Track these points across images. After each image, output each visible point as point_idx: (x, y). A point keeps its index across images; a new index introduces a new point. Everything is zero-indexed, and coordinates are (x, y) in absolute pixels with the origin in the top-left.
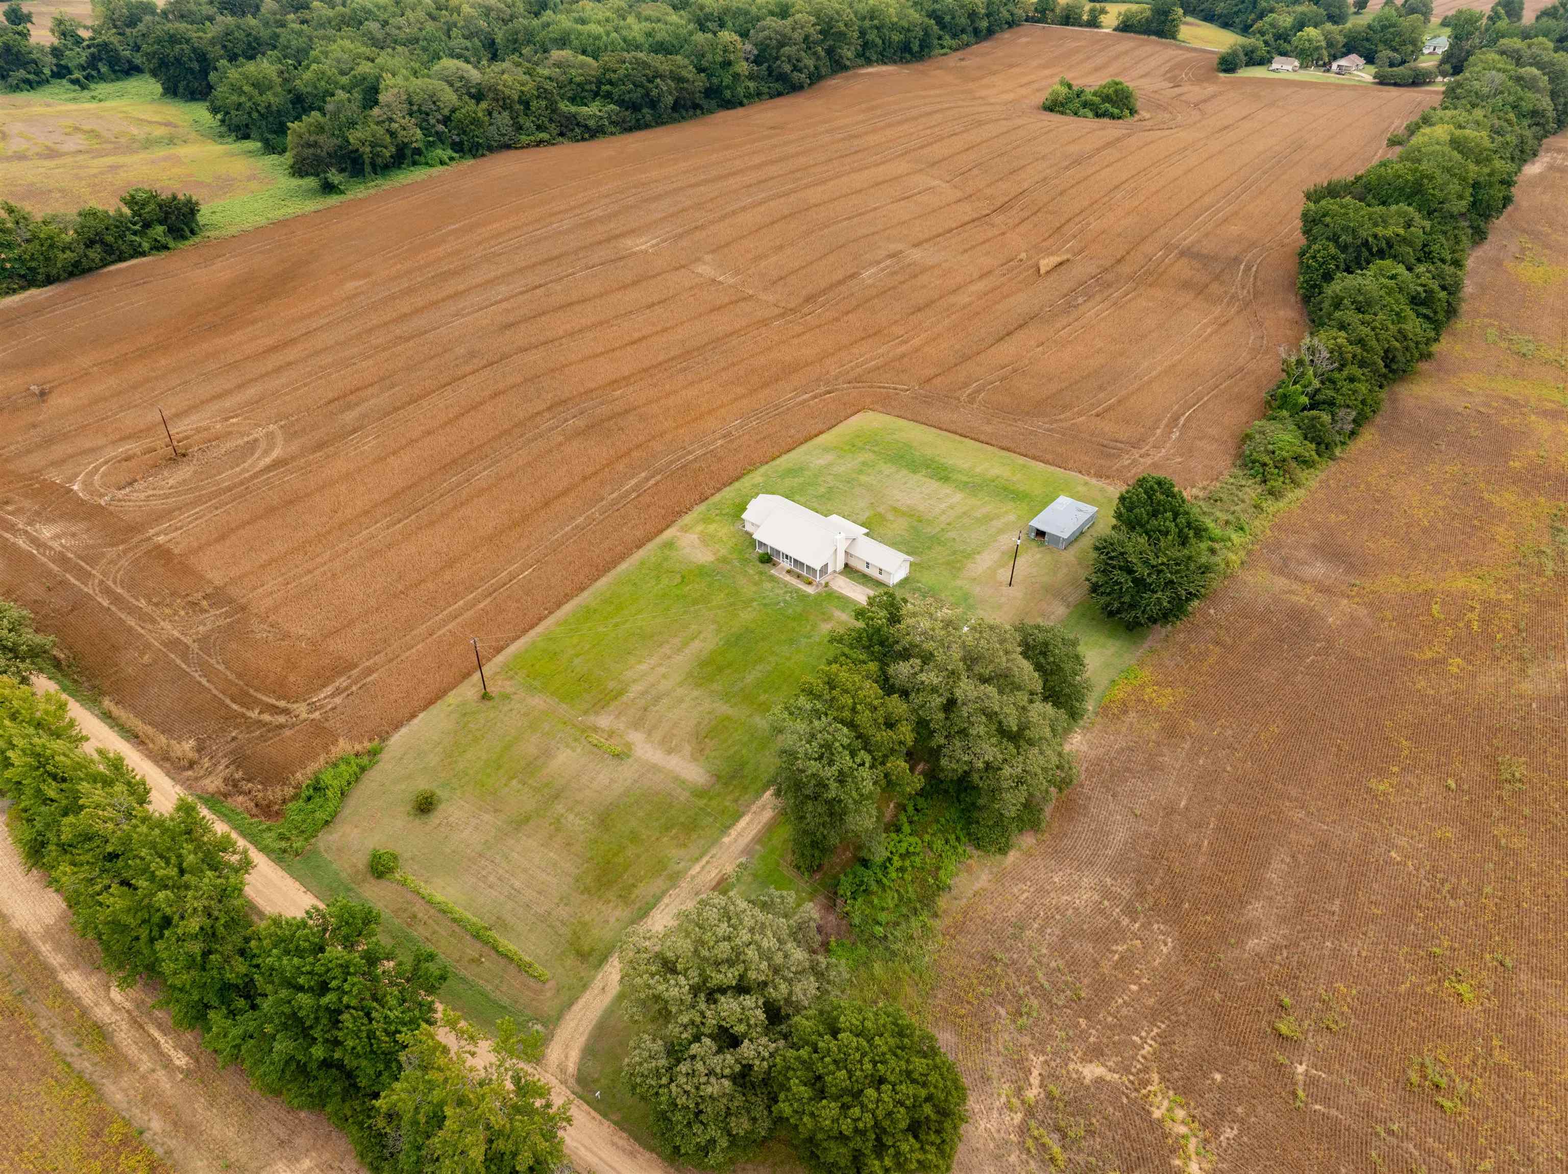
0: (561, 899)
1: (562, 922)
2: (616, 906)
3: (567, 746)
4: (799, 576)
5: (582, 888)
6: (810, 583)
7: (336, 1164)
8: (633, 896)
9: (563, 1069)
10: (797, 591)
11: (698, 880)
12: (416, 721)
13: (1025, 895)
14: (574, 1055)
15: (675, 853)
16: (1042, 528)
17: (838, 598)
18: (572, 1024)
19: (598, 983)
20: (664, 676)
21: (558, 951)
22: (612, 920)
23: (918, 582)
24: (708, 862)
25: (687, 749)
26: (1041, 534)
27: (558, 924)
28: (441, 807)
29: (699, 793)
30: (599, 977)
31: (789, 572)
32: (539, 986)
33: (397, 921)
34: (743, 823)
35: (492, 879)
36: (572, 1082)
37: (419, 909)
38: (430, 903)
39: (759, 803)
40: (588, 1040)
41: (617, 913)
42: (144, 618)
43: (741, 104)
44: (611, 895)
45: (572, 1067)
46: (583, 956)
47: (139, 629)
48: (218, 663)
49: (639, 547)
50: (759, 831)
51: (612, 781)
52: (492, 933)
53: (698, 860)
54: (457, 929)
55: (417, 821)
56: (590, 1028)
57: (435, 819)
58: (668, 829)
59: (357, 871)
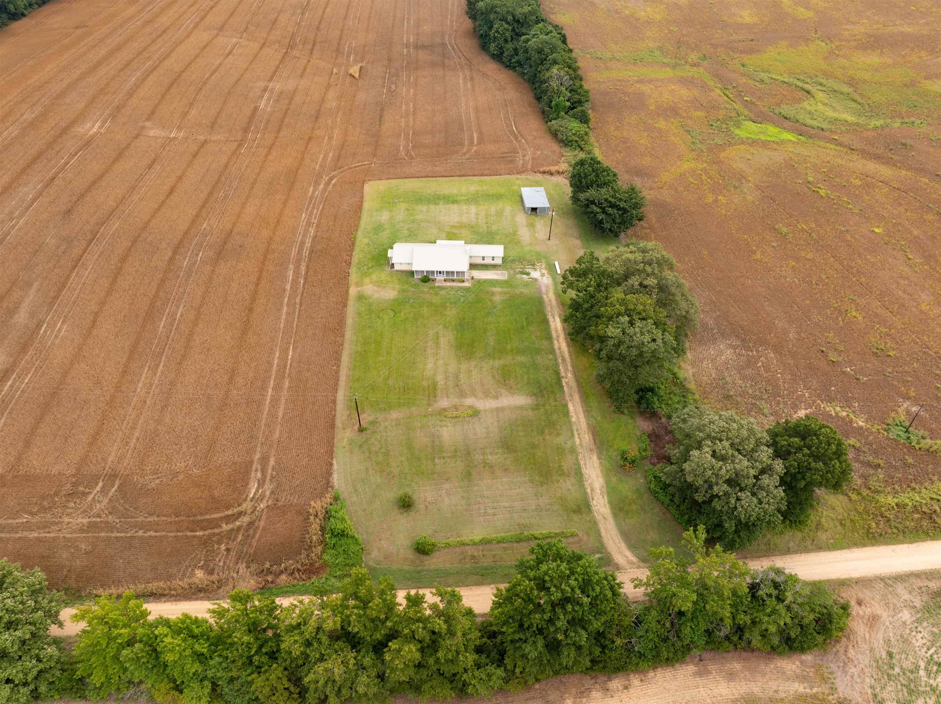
0: (536, 495)
1: (549, 504)
2: (565, 481)
3: (441, 427)
4: (453, 281)
5: (539, 484)
6: (463, 281)
7: (583, 689)
8: (566, 471)
9: (632, 563)
10: (461, 288)
11: (584, 444)
12: (335, 467)
13: (710, 365)
14: (628, 553)
15: (560, 440)
16: (534, 206)
17: (485, 281)
18: (611, 542)
19: (599, 518)
20: (446, 364)
21: (565, 518)
22: (570, 487)
23: (510, 257)
24: (578, 434)
25: (503, 391)
26: (534, 210)
27: (548, 507)
28: (415, 497)
29: (536, 408)
30: (596, 514)
31: (445, 280)
32: (576, 539)
33: (467, 566)
34: (571, 407)
35: (489, 511)
36: (642, 564)
37: (470, 551)
38: (475, 544)
39: (567, 395)
40: (625, 542)
41: (568, 482)
42: (45, 526)
43: (23, 15)
44: (555, 477)
45: (634, 559)
46: (578, 511)
47: (47, 535)
48: (146, 517)
49: (345, 305)
50: (582, 407)
51: (487, 428)
52: (526, 533)
53: (573, 435)
54: (504, 545)
55: (411, 513)
56: (619, 537)
57: (420, 506)
58: (543, 433)
59: (412, 561)
